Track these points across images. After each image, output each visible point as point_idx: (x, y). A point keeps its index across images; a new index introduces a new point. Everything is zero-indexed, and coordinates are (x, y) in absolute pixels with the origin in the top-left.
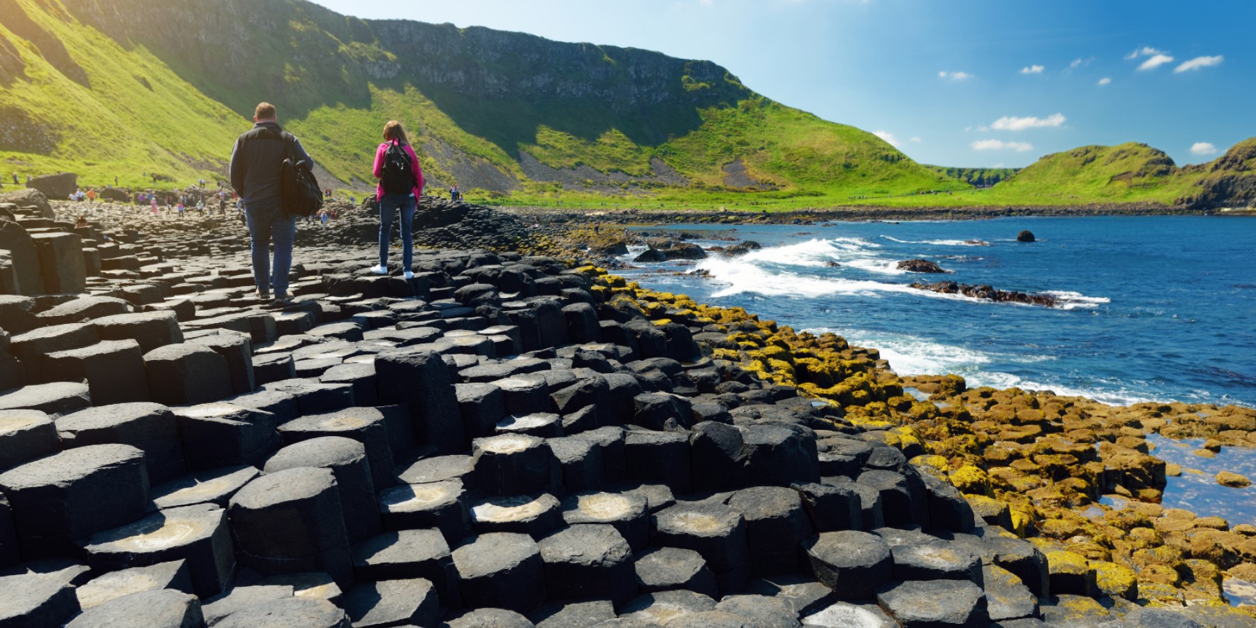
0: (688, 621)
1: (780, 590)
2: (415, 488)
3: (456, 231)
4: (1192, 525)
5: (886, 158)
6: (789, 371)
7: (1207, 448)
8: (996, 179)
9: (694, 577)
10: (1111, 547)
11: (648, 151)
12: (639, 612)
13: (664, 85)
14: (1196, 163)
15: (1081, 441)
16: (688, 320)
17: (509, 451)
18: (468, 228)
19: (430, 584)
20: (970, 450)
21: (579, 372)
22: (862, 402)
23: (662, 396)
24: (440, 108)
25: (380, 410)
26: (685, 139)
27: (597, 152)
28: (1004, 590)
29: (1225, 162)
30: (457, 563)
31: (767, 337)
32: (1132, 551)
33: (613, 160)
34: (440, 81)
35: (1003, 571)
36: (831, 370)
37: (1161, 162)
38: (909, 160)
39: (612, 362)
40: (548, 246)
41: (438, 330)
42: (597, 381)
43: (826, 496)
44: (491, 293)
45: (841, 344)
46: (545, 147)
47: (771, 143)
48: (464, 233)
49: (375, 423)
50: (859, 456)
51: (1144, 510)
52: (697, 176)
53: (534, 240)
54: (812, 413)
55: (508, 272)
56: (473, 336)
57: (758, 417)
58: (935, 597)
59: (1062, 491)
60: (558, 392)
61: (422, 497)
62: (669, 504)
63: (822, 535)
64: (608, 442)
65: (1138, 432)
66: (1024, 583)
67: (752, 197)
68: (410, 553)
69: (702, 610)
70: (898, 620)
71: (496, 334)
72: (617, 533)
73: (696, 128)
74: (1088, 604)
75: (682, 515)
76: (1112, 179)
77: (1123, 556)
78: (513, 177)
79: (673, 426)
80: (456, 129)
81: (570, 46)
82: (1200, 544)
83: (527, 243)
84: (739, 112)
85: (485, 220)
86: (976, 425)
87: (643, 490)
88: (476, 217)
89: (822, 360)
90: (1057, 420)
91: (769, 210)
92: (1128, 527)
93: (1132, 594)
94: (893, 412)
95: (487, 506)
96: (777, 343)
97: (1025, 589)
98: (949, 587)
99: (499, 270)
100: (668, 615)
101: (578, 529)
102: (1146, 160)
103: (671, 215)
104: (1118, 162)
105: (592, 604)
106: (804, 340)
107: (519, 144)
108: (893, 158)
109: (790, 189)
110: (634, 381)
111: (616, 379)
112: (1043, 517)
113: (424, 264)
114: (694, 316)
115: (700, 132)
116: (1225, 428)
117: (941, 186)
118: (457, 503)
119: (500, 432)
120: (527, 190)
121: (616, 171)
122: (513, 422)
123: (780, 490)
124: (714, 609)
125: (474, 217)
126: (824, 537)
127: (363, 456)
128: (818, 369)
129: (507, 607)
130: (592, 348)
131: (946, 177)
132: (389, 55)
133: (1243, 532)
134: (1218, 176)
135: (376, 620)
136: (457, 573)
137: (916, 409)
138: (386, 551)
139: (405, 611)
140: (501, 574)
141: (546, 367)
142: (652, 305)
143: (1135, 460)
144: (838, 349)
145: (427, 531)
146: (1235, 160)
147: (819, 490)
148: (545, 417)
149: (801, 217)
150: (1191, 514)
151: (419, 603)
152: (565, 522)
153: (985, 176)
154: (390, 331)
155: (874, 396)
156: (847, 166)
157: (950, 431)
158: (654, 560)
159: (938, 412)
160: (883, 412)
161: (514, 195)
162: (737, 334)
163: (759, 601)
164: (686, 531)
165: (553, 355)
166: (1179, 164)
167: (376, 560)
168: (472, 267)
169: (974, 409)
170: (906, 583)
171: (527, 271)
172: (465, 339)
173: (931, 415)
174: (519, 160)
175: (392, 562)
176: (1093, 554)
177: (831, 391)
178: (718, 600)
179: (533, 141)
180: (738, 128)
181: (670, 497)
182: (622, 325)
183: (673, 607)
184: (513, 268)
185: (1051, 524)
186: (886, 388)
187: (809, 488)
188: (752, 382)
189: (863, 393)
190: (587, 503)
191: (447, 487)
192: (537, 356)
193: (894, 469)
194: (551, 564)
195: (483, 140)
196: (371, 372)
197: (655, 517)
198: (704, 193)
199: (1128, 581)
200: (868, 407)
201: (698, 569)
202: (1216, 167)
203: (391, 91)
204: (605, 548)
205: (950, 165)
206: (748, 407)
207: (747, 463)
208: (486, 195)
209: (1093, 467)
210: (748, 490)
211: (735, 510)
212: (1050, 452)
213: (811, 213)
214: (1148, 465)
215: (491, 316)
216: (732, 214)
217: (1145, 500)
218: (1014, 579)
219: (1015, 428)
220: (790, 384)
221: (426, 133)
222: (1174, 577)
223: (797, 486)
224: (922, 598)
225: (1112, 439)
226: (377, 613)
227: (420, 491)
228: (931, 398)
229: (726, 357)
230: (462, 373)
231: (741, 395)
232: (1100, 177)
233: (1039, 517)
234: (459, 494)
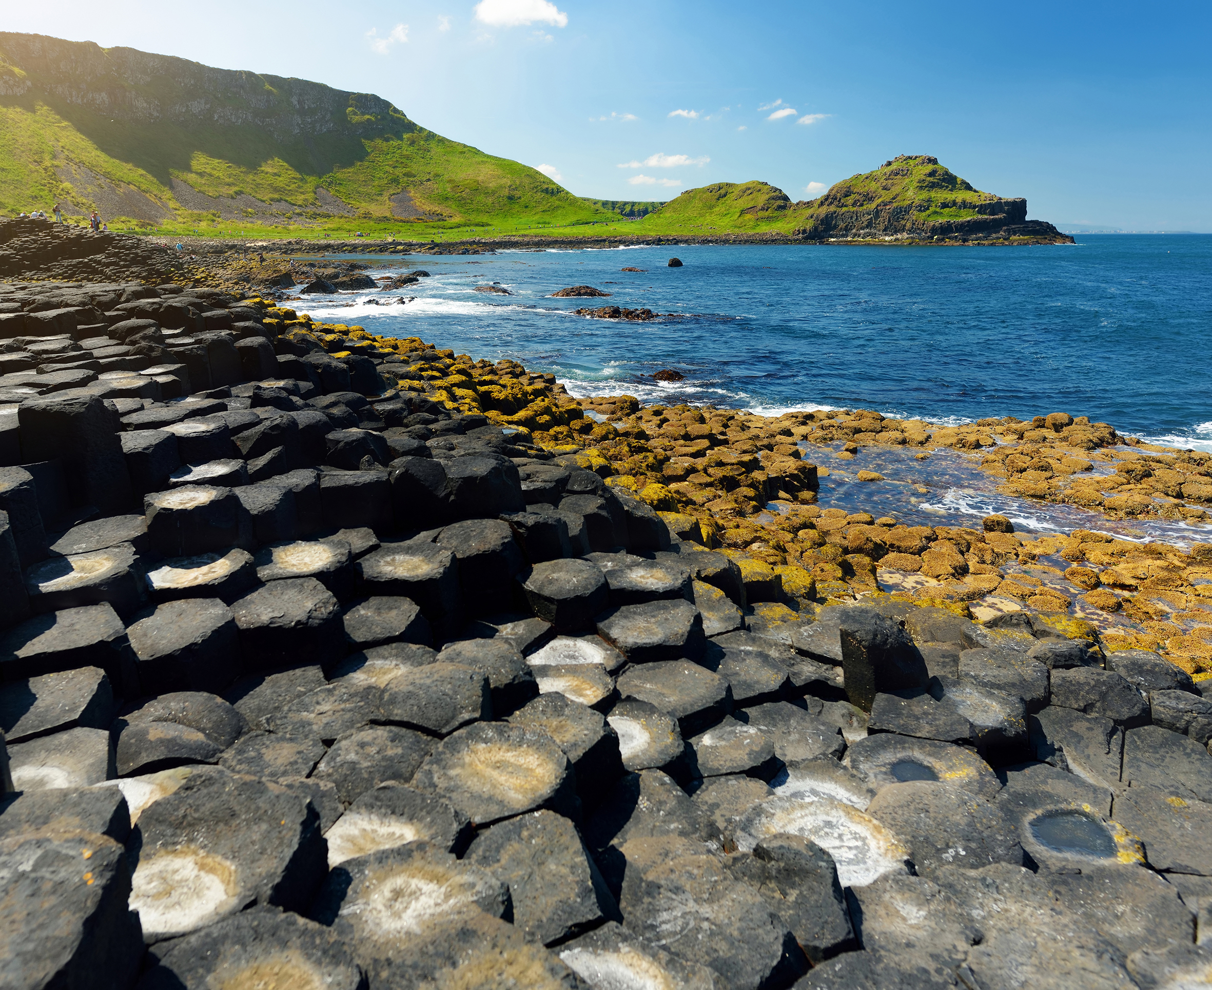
0: (411, 677)
1: (497, 631)
2: (71, 559)
3: (99, 262)
4: (845, 522)
5: (546, 191)
6: (474, 400)
7: (847, 450)
8: (646, 212)
9: (409, 627)
10: (785, 550)
11: (312, 180)
12: (351, 675)
13: (328, 116)
14: (806, 200)
15: (745, 452)
16: (369, 351)
17: (190, 506)
18: (113, 259)
19: (102, 672)
20: (651, 467)
21: (261, 412)
22: (546, 427)
23: (355, 432)
24: (79, 130)
25: (26, 468)
26: (351, 170)
27: (259, 181)
28: (712, 606)
29: (828, 199)
30: (134, 643)
31: (449, 366)
32: (802, 553)
33: (276, 190)
34: (79, 101)
35: (707, 586)
36: (515, 396)
37: (779, 198)
38: (567, 193)
39: (295, 399)
40: (206, 278)
41: (91, 372)
42: (285, 420)
43: (537, 525)
44: (153, 329)
45: (518, 370)
46: (201, 174)
47: (437, 175)
48: (108, 265)
49: (21, 485)
50: (558, 481)
51: (806, 511)
52: (365, 206)
53: (190, 271)
54: (504, 441)
55: (171, 306)
56: (134, 378)
57: (452, 449)
58: (653, 620)
59: (736, 501)
60: (240, 435)
61: (83, 569)
62: (373, 549)
63: (535, 566)
64: (302, 486)
65: (790, 440)
66: (727, 596)
67: (419, 227)
68: (74, 637)
69: (421, 664)
70: (620, 648)
71: (159, 373)
72: (321, 586)
73: (361, 159)
74: (779, 610)
75: (389, 559)
76: (742, 212)
77: (795, 558)
78: (165, 205)
79: (370, 464)
80: (99, 153)
81: (229, 72)
82: (855, 540)
83: (182, 275)
84: (405, 144)
85: (134, 251)
86: (652, 443)
87: (341, 535)
88: (123, 247)
89: (504, 386)
90: (723, 433)
91: (437, 240)
92: (795, 530)
93: (812, 594)
94: (575, 435)
95: (166, 569)
96: (459, 372)
97: (729, 601)
98: (665, 608)
99: (160, 304)
100: (385, 673)
101: (276, 587)
102: (767, 197)
103: (338, 245)
104: (745, 198)
105: (298, 672)
106: (482, 368)
107: (171, 170)
108: (553, 191)
109: (457, 220)
110: (325, 418)
111: (304, 417)
112: (723, 528)
113: (67, 298)
114: (374, 347)
115: (366, 163)
116: (858, 431)
117: (597, 218)
118: (129, 572)
119: (176, 485)
120: (180, 219)
121: (279, 201)
122: (190, 471)
123: (489, 523)
124: (435, 661)
125: (120, 248)
126: (537, 567)
127: (7, 527)
128: (502, 396)
129: (198, 689)
130: (271, 385)
131: (602, 209)
132: (17, 70)
133: (885, 525)
134: (823, 211)
135: (32, 727)
136: (135, 654)
137: (597, 431)
138: (42, 637)
139: (72, 710)
140: (190, 650)
141: (223, 407)
142: (329, 337)
143: (791, 465)
144: (516, 376)
145: (94, 607)
146: (835, 198)
147: (529, 519)
148: (227, 464)
149: (469, 247)
150: (844, 513)
151: (89, 698)
152: (259, 579)
153: (636, 209)
154: (30, 375)
155: (558, 420)
156: (510, 198)
157: (630, 451)
158: (362, 612)
159: (617, 433)
160: (567, 436)
161: (167, 224)
162: (420, 364)
163: (483, 646)
164: (396, 576)
165: (228, 394)
166: (794, 200)
167: (28, 650)
168: (127, 301)
169: (649, 427)
170: (623, 608)
171: (192, 304)
172: (124, 381)
173: (611, 436)
174: (172, 188)
175: (50, 650)
176: (771, 559)
177: (516, 417)
178: (439, 650)
179: (189, 169)
180: (404, 160)
181: (374, 541)
182: (302, 359)
183: (389, 664)
184: (176, 301)
185: (732, 534)
186: (568, 411)
187: (518, 517)
188: (441, 413)
189: (547, 417)
190: (283, 555)
191: (115, 555)
192: (209, 396)
193: (593, 492)
194: (248, 630)
195: (130, 166)
196: (14, 424)
197: (360, 564)
198: (372, 223)
199: (807, 582)
200: (552, 432)
201: (413, 618)
202: (822, 204)
203: (18, 110)
204: (309, 605)
205: (604, 198)
206: (441, 439)
207: (452, 498)
208: (133, 223)
209: (758, 475)
210: (457, 525)
211: (445, 548)
212: (720, 464)
213: (478, 243)
214: (802, 469)
215: (154, 354)
216: (400, 244)
217: (804, 502)
218: (718, 593)
219: (688, 443)
220: (476, 412)
221: (62, 156)
222: (839, 574)
223: (507, 516)
224: (641, 622)
225: (770, 447)
226: (33, 718)
227: (79, 563)
228: (609, 419)
229: (411, 389)
230: (125, 420)
231: (431, 426)
232: (732, 210)
233: (720, 528)
234: (131, 561)
